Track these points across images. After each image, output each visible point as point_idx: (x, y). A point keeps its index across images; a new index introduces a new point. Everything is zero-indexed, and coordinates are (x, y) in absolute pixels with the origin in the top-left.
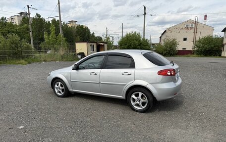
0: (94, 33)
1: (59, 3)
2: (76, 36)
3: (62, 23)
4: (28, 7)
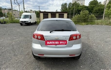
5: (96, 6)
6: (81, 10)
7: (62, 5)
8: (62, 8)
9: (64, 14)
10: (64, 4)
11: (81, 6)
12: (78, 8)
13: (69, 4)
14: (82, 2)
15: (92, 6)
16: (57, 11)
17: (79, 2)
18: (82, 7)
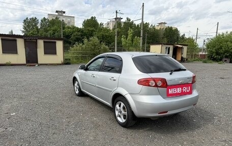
0: (184, 35)
1: (143, 6)
2: (163, 38)
3: (150, 25)
4: (117, 13)
5: (96, 29)
6: (71, 35)
7: (25, 21)
8: (25, 28)
9: (55, 42)
10: (30, 19)
11: (69, 28)
12: (64, 31)
13: (42, 21)
14: (69, 20)
15: (91, 29)
16: (12, 32)
17: (64, 19)
18: (72, 30)
